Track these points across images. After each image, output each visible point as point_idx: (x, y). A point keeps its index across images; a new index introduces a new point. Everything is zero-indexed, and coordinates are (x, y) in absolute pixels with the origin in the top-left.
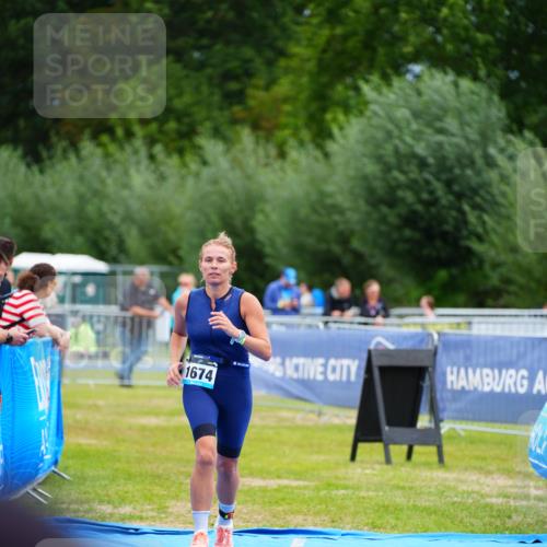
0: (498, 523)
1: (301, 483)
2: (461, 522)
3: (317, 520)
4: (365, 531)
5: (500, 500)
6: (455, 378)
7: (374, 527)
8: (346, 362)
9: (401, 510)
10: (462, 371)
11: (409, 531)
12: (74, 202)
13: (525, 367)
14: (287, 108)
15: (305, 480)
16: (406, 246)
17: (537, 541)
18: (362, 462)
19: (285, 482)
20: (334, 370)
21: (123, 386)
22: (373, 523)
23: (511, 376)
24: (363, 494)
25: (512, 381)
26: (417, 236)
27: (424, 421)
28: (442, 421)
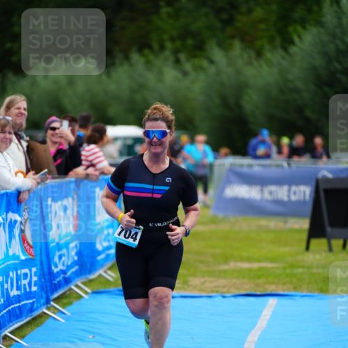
1: (274, 265)
4: (316, 294)
7: (322, 291)
8: (302, 188)
18: (314, 250)
19: (263, 265)
20: (295, 193)
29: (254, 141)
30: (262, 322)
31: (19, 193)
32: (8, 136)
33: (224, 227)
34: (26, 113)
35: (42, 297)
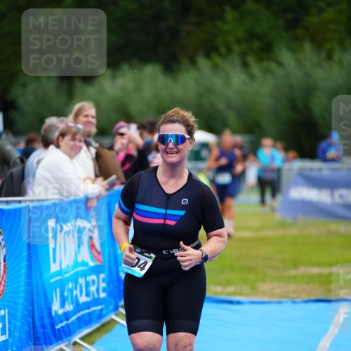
29: (323, 144)
31: (87, 200)
32: (78, 143)
33: (294, 232)
34: (94, 121)
35: (110, 304)
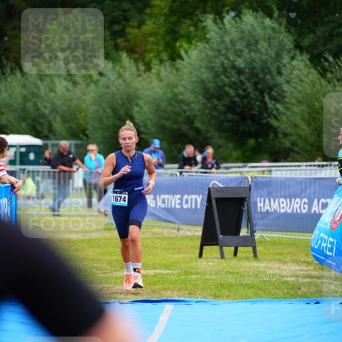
0: (293, 292)
1: (169, 272)
2: (270, 292)
3: (180, 293)
4: (210, 299)
5: (293, 279)
6: (262, 204)
7: (216, 297)
8: (194, 197)
9: (232, 286)
10: (267, 200)
11: (237, 299)
12: (20, 101)
13: (305, 197)
14: (152, 39)
15: (171, 270)
16: (230, 124)
17: (317, 303)
18: (206, 258)
19: (159, 271)
20: (187, 202)
21: (54, 215)
22: (215, 294)
23: (297, 203)
24: (207, 277)
25: (298, 205)
26: (236, 118)
27: (244, 232)
28: (255, 232)
30: (160, 328)
